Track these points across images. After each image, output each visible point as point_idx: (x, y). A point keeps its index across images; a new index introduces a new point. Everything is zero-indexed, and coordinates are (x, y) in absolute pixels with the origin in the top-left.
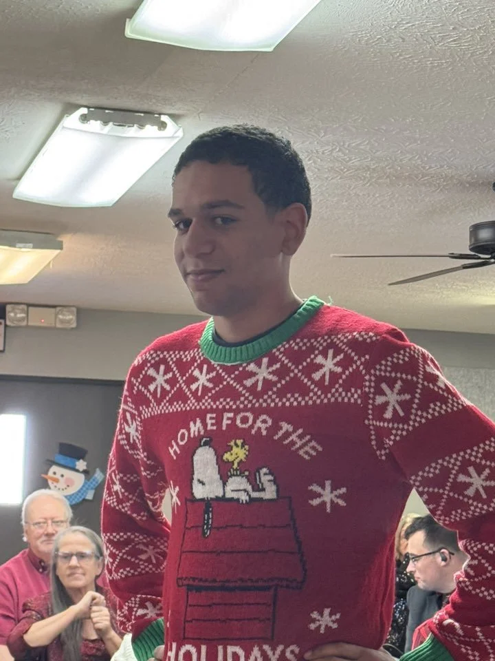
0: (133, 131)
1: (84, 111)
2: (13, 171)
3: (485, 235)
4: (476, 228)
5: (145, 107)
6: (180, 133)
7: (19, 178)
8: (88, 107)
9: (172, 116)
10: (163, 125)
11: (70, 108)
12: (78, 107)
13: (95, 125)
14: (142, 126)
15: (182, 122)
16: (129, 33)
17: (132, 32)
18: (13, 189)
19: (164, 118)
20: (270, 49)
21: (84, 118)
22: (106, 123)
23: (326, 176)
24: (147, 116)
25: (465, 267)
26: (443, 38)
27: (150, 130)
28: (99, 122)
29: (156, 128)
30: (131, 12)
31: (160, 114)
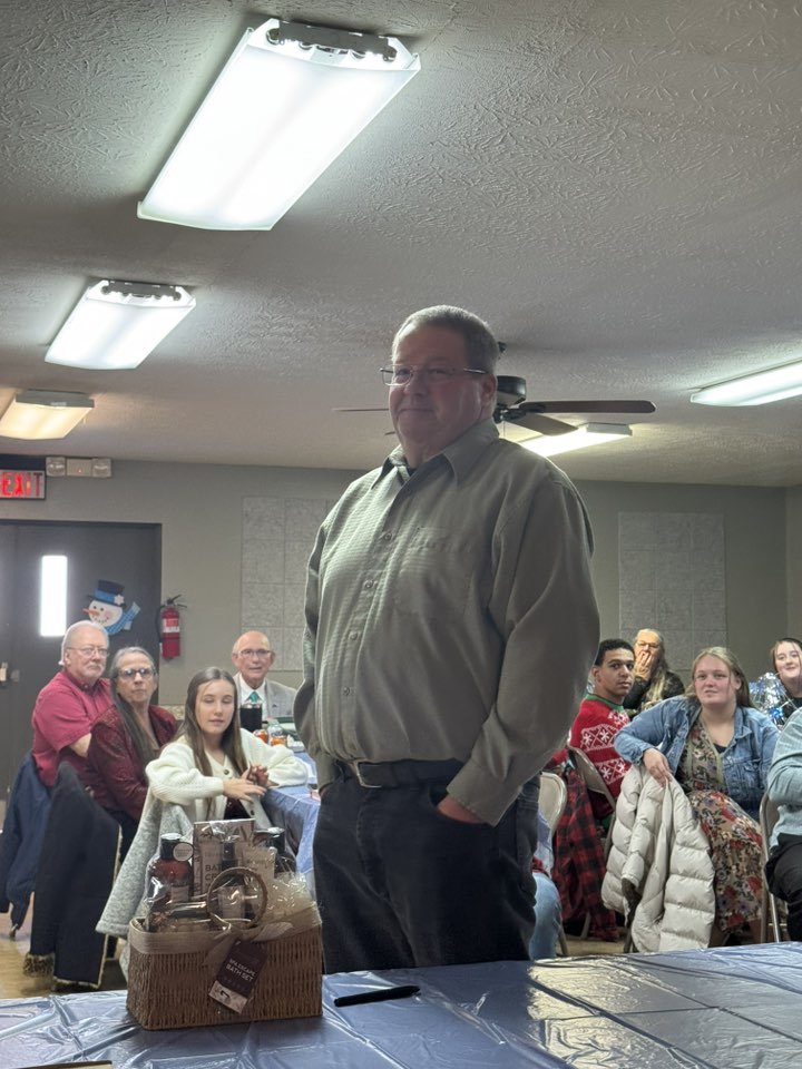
0: (150, 301)
1: (105, 283)
2: (44, 335)
5: (162, 280)
6: (194, 303)
7: (50, 344)
8: (109, 280)
9: (186, 288)
10: (177, 296)
11: (92, 281)
12: (101, 279)
13: (116, 296)
14: (158, 296)
15: (197, 293)
16: (141, 214)
17: (144, 213)
18: (45, 353)
19: (179, 290)
20: (269, 229)
21: (106, 290)
22: (125, 294)
23: (327, 339)
24: (163, 288)
26: (420, 219)
27: (166, 300)
28: (119, 294)
29: (171, 298)
30: (141, 196)
31: (175, 286)
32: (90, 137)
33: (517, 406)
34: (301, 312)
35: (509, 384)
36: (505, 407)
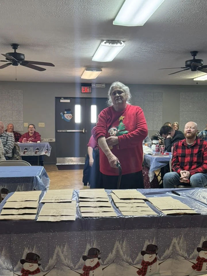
0: (115, 45)
1: (105, 41)
3: (188, 63)
4: (187, 62)
5: (117, 40)
6: (125, 45)
7: (93, 57)
8: (106, 40)
9: (124, 42)
10: (121, 43)
11: (102, 41)
12: (104, 40)
13: (107, 44)
14: (117, 44)
15: (126, 42)
16: (114, 24)
19: (121, 42)
20: (143, 25)
21: (105, 43)
22: (110, 44)
23: (155, 52)
24: (118, 42)
25: (184, 70)
26: (179, 21)
27: (119, 44)
28: (108, 44)
29: (120, 44)
30: (114, 19)
32: (103, 6)
33: (201, 66)
34: (149, 46)
35: (199, 61)
36: (198, 67)
